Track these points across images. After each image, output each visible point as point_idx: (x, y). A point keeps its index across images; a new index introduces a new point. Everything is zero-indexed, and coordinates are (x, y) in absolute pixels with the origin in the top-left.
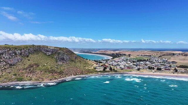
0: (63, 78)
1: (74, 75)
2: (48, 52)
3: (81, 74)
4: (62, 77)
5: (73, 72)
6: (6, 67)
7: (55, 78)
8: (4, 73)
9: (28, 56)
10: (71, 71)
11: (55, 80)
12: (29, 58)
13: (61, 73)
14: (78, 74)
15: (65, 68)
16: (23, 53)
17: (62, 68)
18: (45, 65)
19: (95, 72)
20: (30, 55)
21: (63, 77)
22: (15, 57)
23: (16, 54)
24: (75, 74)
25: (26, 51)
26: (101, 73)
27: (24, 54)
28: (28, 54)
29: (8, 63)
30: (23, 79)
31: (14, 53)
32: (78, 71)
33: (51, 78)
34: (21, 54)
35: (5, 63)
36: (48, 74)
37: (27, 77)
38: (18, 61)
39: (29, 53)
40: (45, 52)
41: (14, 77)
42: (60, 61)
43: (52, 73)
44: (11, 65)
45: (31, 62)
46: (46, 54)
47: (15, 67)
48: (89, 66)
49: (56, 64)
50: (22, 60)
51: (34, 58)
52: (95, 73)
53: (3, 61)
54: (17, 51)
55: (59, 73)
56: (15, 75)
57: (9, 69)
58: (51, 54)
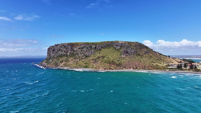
1: (133, 69)
2: (117, 47)
3: (142, 69)
4: (118, 68)
5: (134, 65)
6: (83, 58)
7: (110, 68)
8: (80, 62)
9: (100, 50)
10: (131, 65)
12: (100, 52)
13: (119, 65)
14: (138, 68)
15: (127, 61)
16: (97, 48)
17: (123, 61)
18: (110, 57)
19: (164, 69)
20: (103, 49)
21: (120, 69)
22: (90, 50)
23: (91, 48)
24: (135, 68)
25: (100, 46)
30: (88, 67)
31: (90, 47)
32: (140, 66)
33: (106, 68)
34: (95, 48)
35: (83, 55)
36: (106, 64)
37: (92, 65)
38: (92, 53)
39: (102, 47)
40: (115, 47)
41: (84, 65)
42: (124, 54)
43: (110, 64)
44: (86, 56)
45: (101, 55)
48: (162, 63)
49: (120, 57)
50: (94, 53)
51: (104, 52)
53: (83, 53)
54: (93, 45)
55: (117, 64)
56: (86, 63)
58: (119, 48)
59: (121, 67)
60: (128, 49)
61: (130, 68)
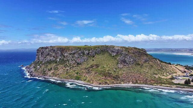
0: (117, 85)
1: (133, 83)
2: (113, 53)
3: (143, 83)
4: (115, 82)
5: (133, 78)
6: (74, 65)
7: (106, 82)
8: (71, 71)
9: (94, 56)
10: (130, 78)
11: (105, 84)
12: (94, 59)
13: (116, 78)
14: (139, 82)
15: (124, 72)
16: (90, 53)
17: (120, 73)
18: (105, 66)
19: (169, 84)
20: (96, 55)
21: (117, 83)
22: (82, 57)
23: (84, 54)
24: (135, 82)
25: (93, 52)
26: (178, 87)
27: (91, 55)
28: (94, 54)
29: (77, 62)
30: (80, 78)
31: (82, 53)
32: (140, 79)
33: (101, 82)
34: (88, 54)
35: (74, 62)
36: (101, 77)
37: (85, 76)
38: (84, 60)
39: (96, 53)
40: (111, 53)
41: (76, 75)
42: (121, 64)
43: (106, 77)
44: (78, 64)
45: (94, 63)
46: (111, 55)
47: (80, 66)
48: (165, 74)
49: (116, 67)
50: (87, 60)
51: (99, 58)
52: (167, 85)
53: (74, 60)
54: (85, 51)
55: (114, 77)
56: (77, 73)
57: (76, 67)
58: (115, 55)
59: (118, 80)
60: (126, 58)
61: (129, 82)
